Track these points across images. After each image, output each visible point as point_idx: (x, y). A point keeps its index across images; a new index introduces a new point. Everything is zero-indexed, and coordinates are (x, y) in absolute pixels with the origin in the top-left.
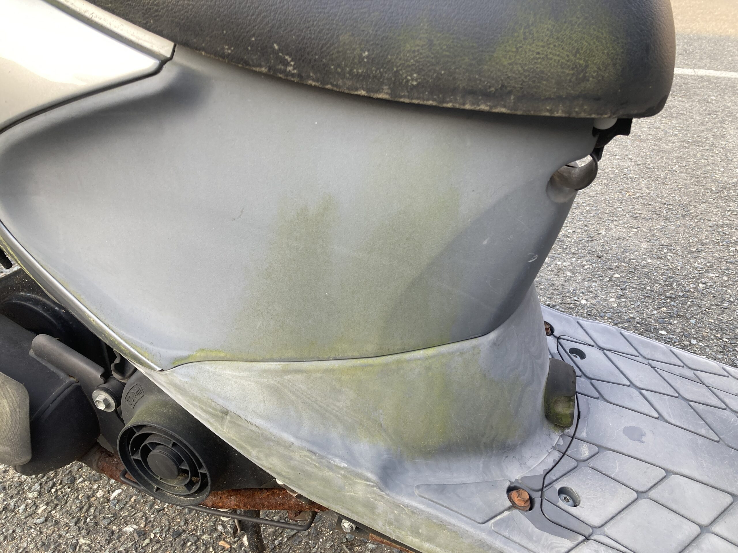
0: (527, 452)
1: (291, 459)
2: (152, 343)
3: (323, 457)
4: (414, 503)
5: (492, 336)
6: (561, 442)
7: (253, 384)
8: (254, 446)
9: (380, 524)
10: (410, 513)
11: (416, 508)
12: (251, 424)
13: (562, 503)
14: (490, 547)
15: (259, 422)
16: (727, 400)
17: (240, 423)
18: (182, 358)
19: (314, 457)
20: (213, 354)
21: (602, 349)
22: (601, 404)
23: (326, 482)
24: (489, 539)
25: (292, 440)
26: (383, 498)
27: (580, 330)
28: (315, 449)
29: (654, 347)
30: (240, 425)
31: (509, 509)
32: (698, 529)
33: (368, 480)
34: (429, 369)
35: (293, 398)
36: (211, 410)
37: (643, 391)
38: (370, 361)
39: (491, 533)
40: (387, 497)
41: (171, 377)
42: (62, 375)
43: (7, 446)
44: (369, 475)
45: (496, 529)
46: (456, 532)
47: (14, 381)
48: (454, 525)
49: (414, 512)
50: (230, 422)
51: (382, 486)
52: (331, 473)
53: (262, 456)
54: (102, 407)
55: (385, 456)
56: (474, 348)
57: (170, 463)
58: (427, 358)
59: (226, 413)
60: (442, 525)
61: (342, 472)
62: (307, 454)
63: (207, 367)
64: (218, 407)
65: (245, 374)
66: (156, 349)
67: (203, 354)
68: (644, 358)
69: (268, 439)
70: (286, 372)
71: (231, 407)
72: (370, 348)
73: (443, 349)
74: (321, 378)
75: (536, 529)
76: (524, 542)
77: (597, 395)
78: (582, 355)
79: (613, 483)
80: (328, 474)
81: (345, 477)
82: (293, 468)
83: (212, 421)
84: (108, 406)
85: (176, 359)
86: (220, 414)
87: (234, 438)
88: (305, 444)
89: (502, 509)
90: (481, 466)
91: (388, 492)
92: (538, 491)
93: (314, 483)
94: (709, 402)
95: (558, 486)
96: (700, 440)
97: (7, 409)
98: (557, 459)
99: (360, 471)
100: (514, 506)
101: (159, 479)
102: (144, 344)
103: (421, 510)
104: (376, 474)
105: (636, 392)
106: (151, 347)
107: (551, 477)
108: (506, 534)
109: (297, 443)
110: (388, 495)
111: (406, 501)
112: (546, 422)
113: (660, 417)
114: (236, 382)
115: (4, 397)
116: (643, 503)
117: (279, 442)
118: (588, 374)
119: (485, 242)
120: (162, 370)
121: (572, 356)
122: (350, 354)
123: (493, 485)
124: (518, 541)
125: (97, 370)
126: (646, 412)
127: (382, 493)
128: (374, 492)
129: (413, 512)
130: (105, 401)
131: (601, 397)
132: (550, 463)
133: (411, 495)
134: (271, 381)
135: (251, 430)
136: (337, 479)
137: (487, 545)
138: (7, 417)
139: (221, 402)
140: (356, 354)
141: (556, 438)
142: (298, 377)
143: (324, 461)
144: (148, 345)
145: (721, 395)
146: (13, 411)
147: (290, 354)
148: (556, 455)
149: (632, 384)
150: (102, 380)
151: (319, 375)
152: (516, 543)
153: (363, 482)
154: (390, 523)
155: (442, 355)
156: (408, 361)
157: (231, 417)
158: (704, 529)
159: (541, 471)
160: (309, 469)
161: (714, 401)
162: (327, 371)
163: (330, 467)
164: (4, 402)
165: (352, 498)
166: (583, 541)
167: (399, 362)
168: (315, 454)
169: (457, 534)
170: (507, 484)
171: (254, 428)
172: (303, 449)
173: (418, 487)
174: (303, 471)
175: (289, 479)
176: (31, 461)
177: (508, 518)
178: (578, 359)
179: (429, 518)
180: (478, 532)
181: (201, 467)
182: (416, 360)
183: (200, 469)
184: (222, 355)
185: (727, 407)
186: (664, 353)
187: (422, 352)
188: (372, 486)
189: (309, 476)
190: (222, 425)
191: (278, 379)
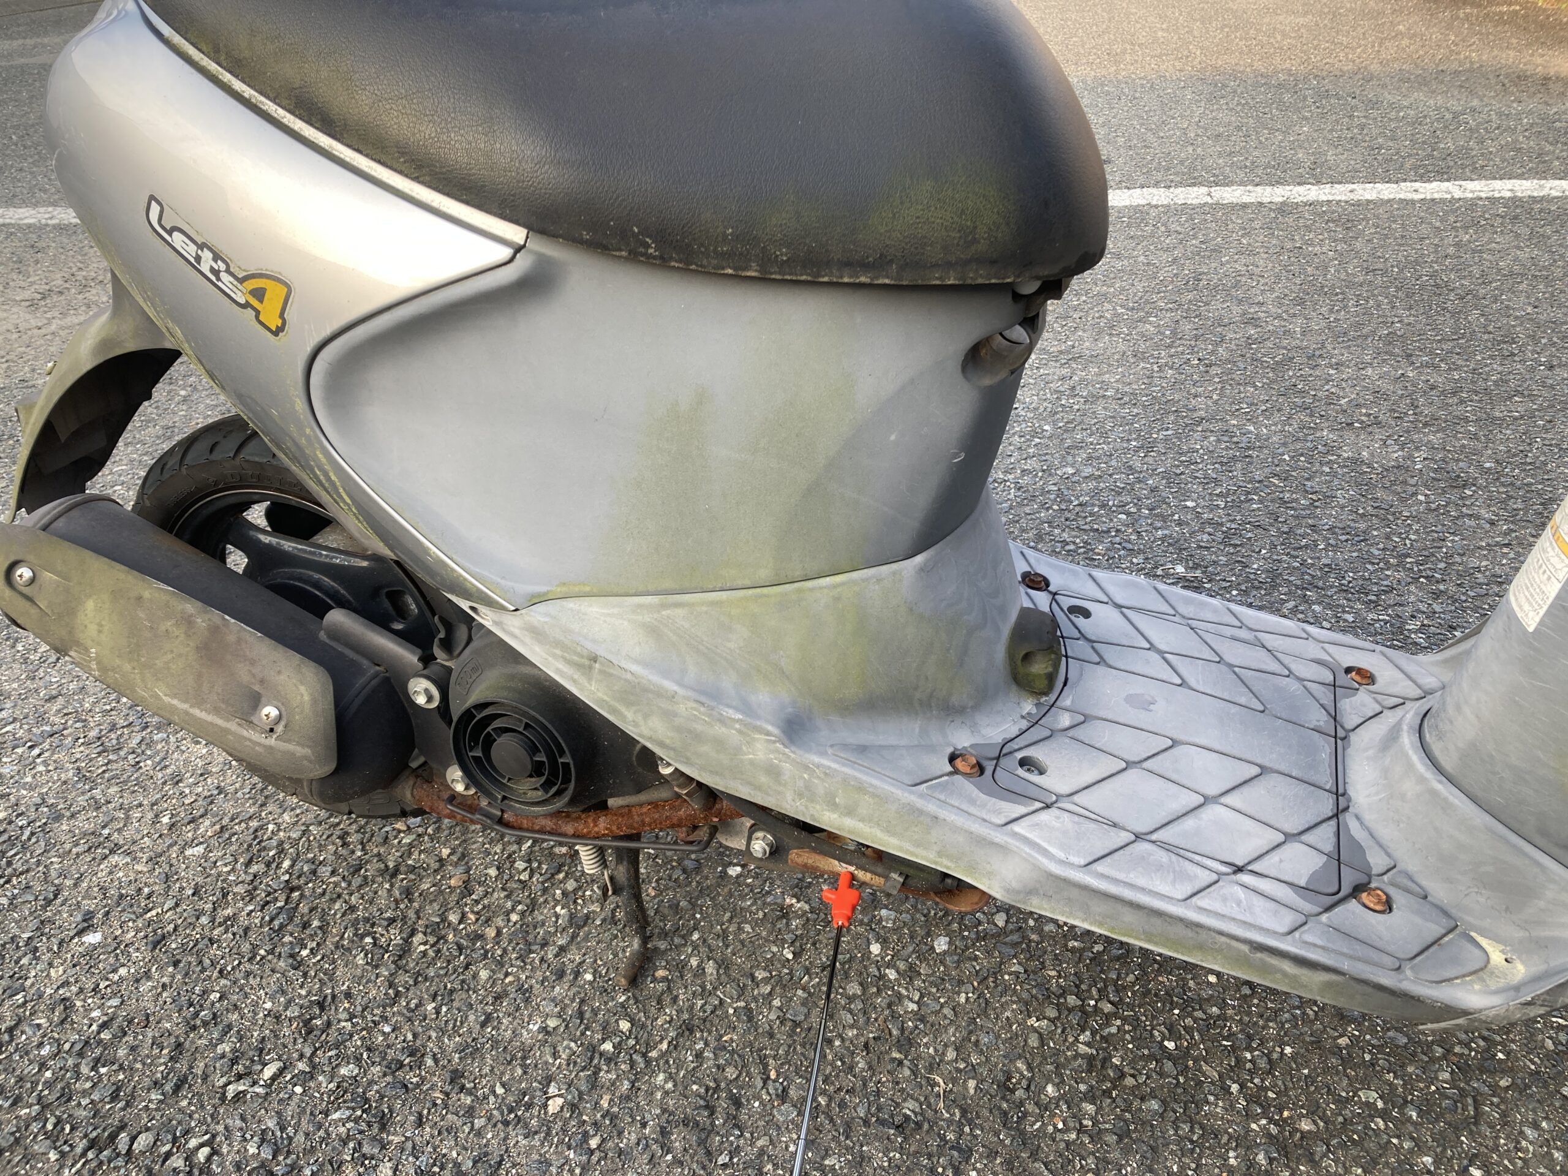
0: (982, 719)
1: (676, 715)
2: (503, 578)
3: (713, 709)
4: (826, 762)
5: (919, 559)
6: (1034, 711)
7: (626, 623)
8: (629, 704)
9: (789, 796)
10: (822, 776)
11: (829, 768)
12: (626, 670)
13: (1021, 772)
14: (921, 812)
15: (634, 668)
16: (1293, 667)
17: (612, 671)
18: (539, 595)
19: (702, 709)
20: (577, 589)
21: (1119, 606)
22: (1101, 670)
23: (720, 743)
24: (920, 803)
25: (675, 688)
26: (789, 757)
27: (1091, 583)
28: (703, 699)
29: (1203, 604)
30: (611, 675)
31: (950, 774)
32: (1202, 800)
33: (768, 734)
34: (837, 599)
35: (674, 638)
36: (575, 658)
37: (1167, 655)
38: (765, 590)
39: (921, 796)
40: (793, 756)
41: (527, 618)
42: (365, 663)
43: (308, 747)
44: (770, 728)
45: (929, 792)
46: (878, 796)
47: (312, 664)
48: (875, 787)
49: (828, 774)
50: (601, 672)
51: (786, 742)
52: (723, 729)
53: (639, 718)
54: (421, 700)
55: (790, 710)
56: (894, 573)
57: (523, 754)
58: (835, 586)
59: (594, 659)
60: (861, 789)
61: (737, 726)
62: (694, 705)
63: (570, 604)
64: (585, 653)
65: (616, 611)
66: (509, 584)
67: (564, 589)
68: (1184, 617)
69: (646, 690)
70: (664, 606)
71: (601, 652)
72: (764, 573)
73: (855, 575)
74: (706, 613)
75: (981, 795)
76: (964, 807)
77: (1097, 659)
78: (1086, 614)
79: (1095, 753)
80: (720, 730)
81: (740, 732)
82: (679, 729)
83: (576, 677)
84: (430, 699)
85: (533, 596)
86: (587, 662)
87: (606, 698)
88: (690, 693)
89: (939, 773)
90: (917, 730)
91: (793, 748)
92: (992, 759)
93: (705, 748)
94: (1264, 667)
95: (1019, 755)
96: (1234, 709)
97: (306, 698)
98: (1024, 728)
99: (758, 723)
100: (956, 772)
101: (505, 781)
102: (494, 578)
103: (835, 770)
104: (778, 727)
105: (1157, 656)
106: (503, 582)
107: (1014, 745)
108: (942, 797)
109: (681, 691)
110: (794, 752)
111: (816, 759)
112: (1014, 687)
113: (1183, 684)
114: (605, 621)
115: (302, 683)
116: (1133, 774)
117: (660, 693)
118: (1089, 636)
119: (893, 438)
120: (516, 610)
121: (1072, 617)
122: (740, 583)
123: (931, 749)
124: (956, 804)
125: (413, 653)
126: (1164, 678)
127: (787, 750)
128: (777, 751)
129: (826, 774)
130: (426, 691)
131: (1102, 661)
132: (1014, 731)
133: (823, 754)
134: (647, 618)
135: (626, 680)
136: (732, 735)
137: (918, 809)
138: (307, 707)
139: (589, 646)
140: (747, 582)
141: (1028, 706)
142: (679, 612)
143: (714, 713)
144: (499, 580)
145: (1286, 660)
146: (314, 701)
147: (668, 584)
148: (1024, 724)
149: (1152, 647)
150: (420, 665)
151: (704, 608)
152: (954, 806)
153: (763, 737)
154: (801, 795)
155: (854, 582)
156: (812, 590)
157: (601, 663)
158: (1207, 800)
159: (999, 740)
160: (699, 727)
161: (1274, 666)
162: (713, 603)
163: (722, 721)
164: (302, 688)
165: (752, 762)
166: (1042, 808)
167: (799, 590)
168: (703, 704)
169: (882, 799)
170: (950, 750)
171: (629, 676)
172: (688, 699)
173: (832, 746)
174: (690, 731)
175: (674, 749)
176: (336, 772)
177: (947, 782)
178: (1080, 621)
179: (845, 780)
180: (906, 794)
181: (562, 753)
182: (821, 588)
183: (561, 757)
184: (588, 589)
185: (1290, 674)
186: (1215, 611)
187: (828, 579)
188: (775, 742)
189: (698, 737)
190: (590, 679)
191: (656, 616)
